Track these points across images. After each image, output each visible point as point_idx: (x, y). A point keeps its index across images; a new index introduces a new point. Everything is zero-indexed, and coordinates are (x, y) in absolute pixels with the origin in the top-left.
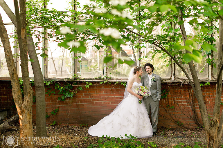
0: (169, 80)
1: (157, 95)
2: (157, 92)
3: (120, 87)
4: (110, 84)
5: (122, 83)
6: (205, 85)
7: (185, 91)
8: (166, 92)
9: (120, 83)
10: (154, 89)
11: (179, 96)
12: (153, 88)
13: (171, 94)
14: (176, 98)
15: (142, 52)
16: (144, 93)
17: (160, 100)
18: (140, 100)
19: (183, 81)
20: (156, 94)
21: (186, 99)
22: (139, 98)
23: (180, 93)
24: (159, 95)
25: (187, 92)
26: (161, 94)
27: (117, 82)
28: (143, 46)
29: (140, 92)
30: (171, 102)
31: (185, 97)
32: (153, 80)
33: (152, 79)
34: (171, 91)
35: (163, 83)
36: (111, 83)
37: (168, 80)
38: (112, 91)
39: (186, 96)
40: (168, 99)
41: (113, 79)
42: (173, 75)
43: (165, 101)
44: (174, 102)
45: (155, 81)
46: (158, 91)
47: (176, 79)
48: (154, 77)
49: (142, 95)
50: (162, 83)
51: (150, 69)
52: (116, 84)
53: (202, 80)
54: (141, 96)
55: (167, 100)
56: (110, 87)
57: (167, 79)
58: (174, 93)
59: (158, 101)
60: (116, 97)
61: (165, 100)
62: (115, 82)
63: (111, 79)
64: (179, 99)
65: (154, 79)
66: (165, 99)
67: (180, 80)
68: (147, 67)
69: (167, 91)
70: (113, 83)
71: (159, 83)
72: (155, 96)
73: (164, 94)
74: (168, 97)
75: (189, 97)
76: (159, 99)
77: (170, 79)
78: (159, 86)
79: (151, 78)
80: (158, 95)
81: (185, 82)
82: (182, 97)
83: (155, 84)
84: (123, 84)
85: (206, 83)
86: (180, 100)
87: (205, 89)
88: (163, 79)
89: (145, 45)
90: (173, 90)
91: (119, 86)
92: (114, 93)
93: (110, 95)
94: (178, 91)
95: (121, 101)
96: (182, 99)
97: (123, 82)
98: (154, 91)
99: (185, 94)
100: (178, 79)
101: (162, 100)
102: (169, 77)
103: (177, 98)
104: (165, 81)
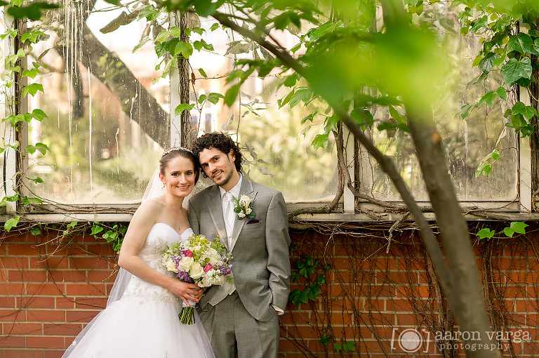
0: (330, 212)
1: (268, 287)
2: (270, 273)
3: (92, 250)
4: (39, 233)
5: (96, 231)
6: (503, 235)
7: (408, 265)
8: (317, 269)
9: (86, 228)
10: (249, 261)
11: (380, 292)
12: (248, 255)
13: (340, 279)
14: (364, 299)
15: (197, 75)
16: (206, 266)
17: (282, 311)
18: (185, 305)
19: (400, 217)
20: (263, 282)
21: (413, 304)
22: (179, 298)
23: (386, 278)
24: (280, 288)
25: (419, 272)
26: (292, 278)
27: (73, 225)
28: (200, 45)
29: (186, 263)
30: (340, 319)
31: (408, 296)
32: (241, 214)
33: (237, 211)
34: (342, 264)
35: (300, 227)
36: (43, 231)
37: (323, 211)
38: (51, 268)
39: (411, 292)
40: (327, 305)
41: (52, 208)
42: (349, 185)
43: (314, 314)
44: (358, 321)
45: (251, 220)
46: (271, 269)
47: (365, 207)
48: (246, 200)
49: (192, 281)
50: (294, 226)
51: (225, 161)
52: (66, 232)
53: (489, 211)
54: (191, 286)
55: (320, 311)
56: (42, 249)
57: (318, 207)
58: (355, 275)
59: (275, 319)
60: (71, 300)
61: (310, 312)
62: (62, 226)
63: (43, 210)
64: (378, 305)
65: (249, 211)
66: (313, 305)
67: (382, 209)
68: (206, 155)
69: (321, 266)
70: (52, 230)
71: (274, 225)
72: (256, 292)
73: (309, 280)
74: (325, 294)
75: (427, 293)
76: (277, 309)
77: (336, 206)
78: (276, 243)
79: (233, 206)
80: (273, 286)
81: (405, 222)
82: (391, 293)
83: (256, 235)
84: (100, 235)
85: (506, 224)
86: (385, 312)
87: (506, 256)
88: (301, 206)
89: (208, 37)
90: (350, 261)
91: (87, 244)
92: (60, 276)
93: (42, 289)
94: (373, 263)
95: (92, 316)
96: (392, 305)
97: (101, 224)
98: (253, 271)
99: (411, 278)
100: (376, 208)
101: (300, 311)
102: (331, 198)
103: (369, 301)
104: (308, 217)
